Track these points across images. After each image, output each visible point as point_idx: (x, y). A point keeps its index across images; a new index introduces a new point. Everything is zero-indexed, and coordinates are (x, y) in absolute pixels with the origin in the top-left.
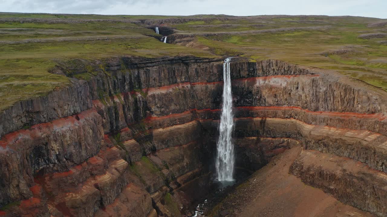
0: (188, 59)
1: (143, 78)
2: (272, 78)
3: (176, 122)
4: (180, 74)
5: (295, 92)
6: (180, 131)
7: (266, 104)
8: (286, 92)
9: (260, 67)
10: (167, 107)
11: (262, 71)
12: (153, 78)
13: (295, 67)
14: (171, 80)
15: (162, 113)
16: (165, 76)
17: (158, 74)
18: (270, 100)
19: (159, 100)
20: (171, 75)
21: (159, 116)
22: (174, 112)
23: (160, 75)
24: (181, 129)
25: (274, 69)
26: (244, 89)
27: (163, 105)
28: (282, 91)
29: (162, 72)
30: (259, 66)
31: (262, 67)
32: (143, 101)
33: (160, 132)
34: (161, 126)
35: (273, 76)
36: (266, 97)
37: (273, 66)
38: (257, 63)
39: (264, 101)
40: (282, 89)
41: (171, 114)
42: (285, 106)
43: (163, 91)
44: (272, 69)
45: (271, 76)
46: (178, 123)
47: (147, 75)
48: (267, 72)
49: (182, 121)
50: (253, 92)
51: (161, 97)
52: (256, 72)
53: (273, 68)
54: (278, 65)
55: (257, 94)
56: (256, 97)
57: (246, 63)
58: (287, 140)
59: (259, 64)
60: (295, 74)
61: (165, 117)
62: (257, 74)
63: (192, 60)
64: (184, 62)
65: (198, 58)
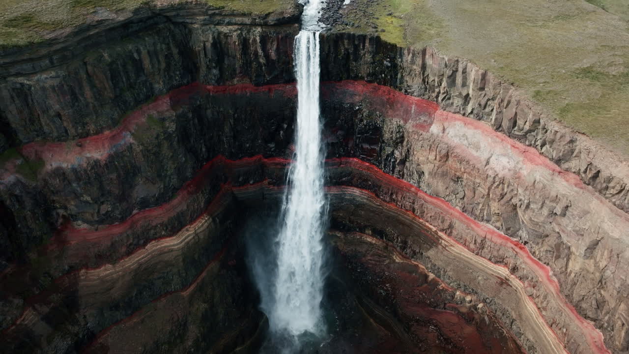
0: (182, 13)
2: (458, 123)
3: (156, 234)
4: (163, 65)
5: (542, 219)
7: (422, 184)
8: (502, 196)
9: (417, 68)
10: (123, 197)
11: (421, 80)
12: (52, 113)
13: (572, 141)
14: (128, 96)
15: (106, 219)
17: (68, 97)
18: (438, 182)
19: (84, 184)
20: (128, 79)
21: (96, 226)
22: (144, 204)
23: (75, 98)
24: (172, 250)
25: (468, 95)
26: (359, 116)
27: (103, 195)
28: (488, 184)
29: (81, 88)
30: (413, 62)
31: (424, 67)
32: (28, 194)
33: (103, 280)
35: (457, 116)
36: (426, 168)
37: (464, 85)
38: (406, 52)
39: (416, 176)
40: (490, 179)
41: (135, 212)
42: (490, 226)
43: (98, 153)
44: (460, 94)
45: (455, 113)
46: (163, 233)
47: (25, 101)
48: (439, 93)
49: (174, 227)
50: (387, 136)
51: (90, 176)
52: (399, 76)
53: (464, 94)
54: (489, 91)
55: (397, 144)
56: (393, 153)
57: (371, 39)
58: (471, 301)
59: (414, 55)
60: (565, 166)
61: (117, 230)
62: (401, 83)
63: (200, 15)
64: (174, 20)
65: (217, 11)
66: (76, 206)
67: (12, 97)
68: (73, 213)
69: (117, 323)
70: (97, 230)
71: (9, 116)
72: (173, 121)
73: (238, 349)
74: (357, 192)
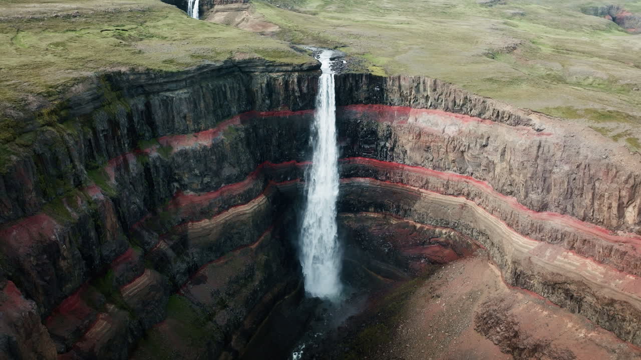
0: (250, 65)
1: (160, 114)
2: (424, 113)
3: (234, 202)
4: (237, 97)
5: (477, 152)
6: (243, 218)
7: (406, 160)
8: (455, 148)
9: (396, 88)
10: (217, 174)
11: (399, 95)
12: (182, 115)
13: (484, 102)
14: (219, 112)
15: (206, 188)
16: (207, 106)
17: (192, 105)
18: (416, 154)
19: (197, 161)
20: (220, 101)
21: (199, 193)
22: (229, 180)
23: (196, 107)
24: (246, 214)
25: (427, 96)
26: (361, 126)
27: (206, 170)
28: (446, 143)
29: (200, 101)
30: (393, 85)
31: (400, 87)
32: (162, 166)
33: (204, 229)
34: (206, 213)
35: (424, 109)
36: (407, 148)
37: (425, 90)
38: (388, 79)
39: (402, 156)
40: (447, 140)
41: (223, 185)
42: (450, 172)
43: (205, 141)
44: (423, 96)
45: (421, 108)
47: (167, 107)
48: (411, 99)
49: (247, 198)
50: (380, 134)
51: (201, 156)
52: (385, 95)
53: (425, 95)
54: (439, 90)
55: (387, 138)
56: (385, 144)
57: (367, 76)
58: (446, 233)
59: (393, 80)
60: (483, 117)
61: (213, 195)
62: (387, 100)
63: (260, 66)
64: (243, 70)
65: (271, 64)
66: (188, 178)
67: (160, 105)
68: (186, 183)
69: (211, 261)
70: (199, 195)
71: (156, 117)
72: (243, 131)
73: (286, 297)
74: (362, 180)
